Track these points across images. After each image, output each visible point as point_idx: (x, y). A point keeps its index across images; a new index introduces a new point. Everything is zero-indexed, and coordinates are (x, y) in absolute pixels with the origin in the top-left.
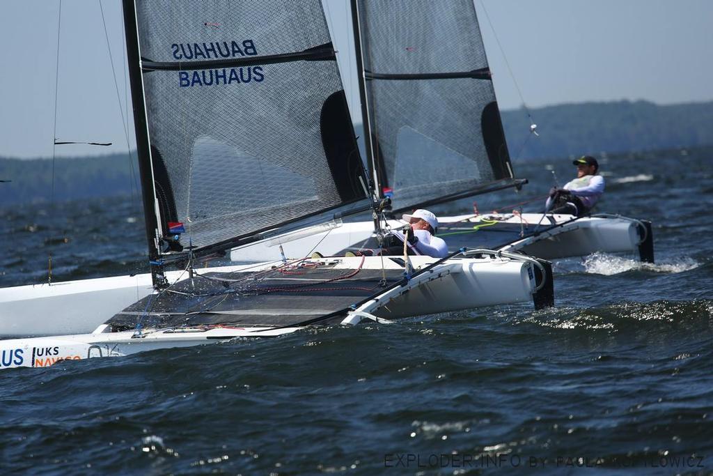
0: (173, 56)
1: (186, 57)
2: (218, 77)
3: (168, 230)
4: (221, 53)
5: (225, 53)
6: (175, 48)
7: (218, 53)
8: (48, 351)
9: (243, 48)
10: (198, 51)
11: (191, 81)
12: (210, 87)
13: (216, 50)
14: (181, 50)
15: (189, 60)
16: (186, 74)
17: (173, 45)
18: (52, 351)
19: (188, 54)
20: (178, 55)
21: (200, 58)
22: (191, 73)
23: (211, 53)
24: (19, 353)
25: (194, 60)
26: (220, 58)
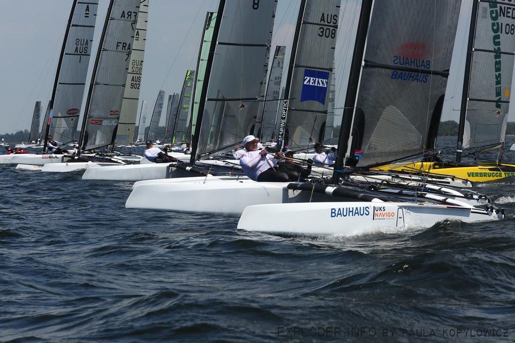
0: (392, 62)
1: (400, 63)
2: (411, 76)
3: (354, 153)
4: (417, 65)
5: (418, 65)
6: (396, 58)
7: (415, 64)
8: (380, 209)
9: (425, 64)
10: (407, 62)
11: (397, 77)
12: (405, 81)
13: (415, 63)
14: (399, 60)
15: (401, 66)
16: (397, 73)
17: (395, 56)
18: (382, 209)
19: (402, 63)
20: (396, 62)
21: (407, 66)
22: (399, 72)
23: (413, 64)
24: (367, 209)
25: (404, 66)
26: (416, 67)
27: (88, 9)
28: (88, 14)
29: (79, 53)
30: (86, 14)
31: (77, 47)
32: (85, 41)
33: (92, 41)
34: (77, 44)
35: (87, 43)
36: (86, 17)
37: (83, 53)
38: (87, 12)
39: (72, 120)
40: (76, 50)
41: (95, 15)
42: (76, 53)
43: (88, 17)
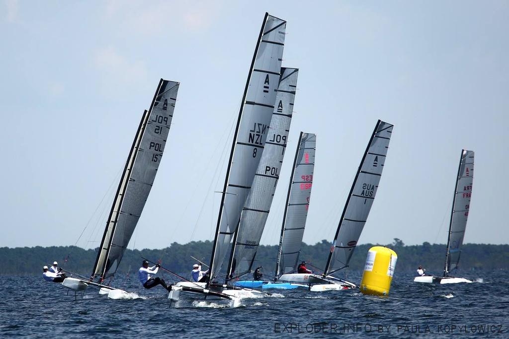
27: (376, 159)
28: (376, 164)
29: (365, 196)
30: (374, 163)
31: (363, 191)
32: (372, 186)
33: (377, 187)
34: (364, 188)
35: (373, 188)
36: (374, 166)
37: (369, 196)
38: (376, 162)
39: (350, 250)
40: (363, 193)
41: (383, 165)
42: (362, 195)
43: (376, 166)
